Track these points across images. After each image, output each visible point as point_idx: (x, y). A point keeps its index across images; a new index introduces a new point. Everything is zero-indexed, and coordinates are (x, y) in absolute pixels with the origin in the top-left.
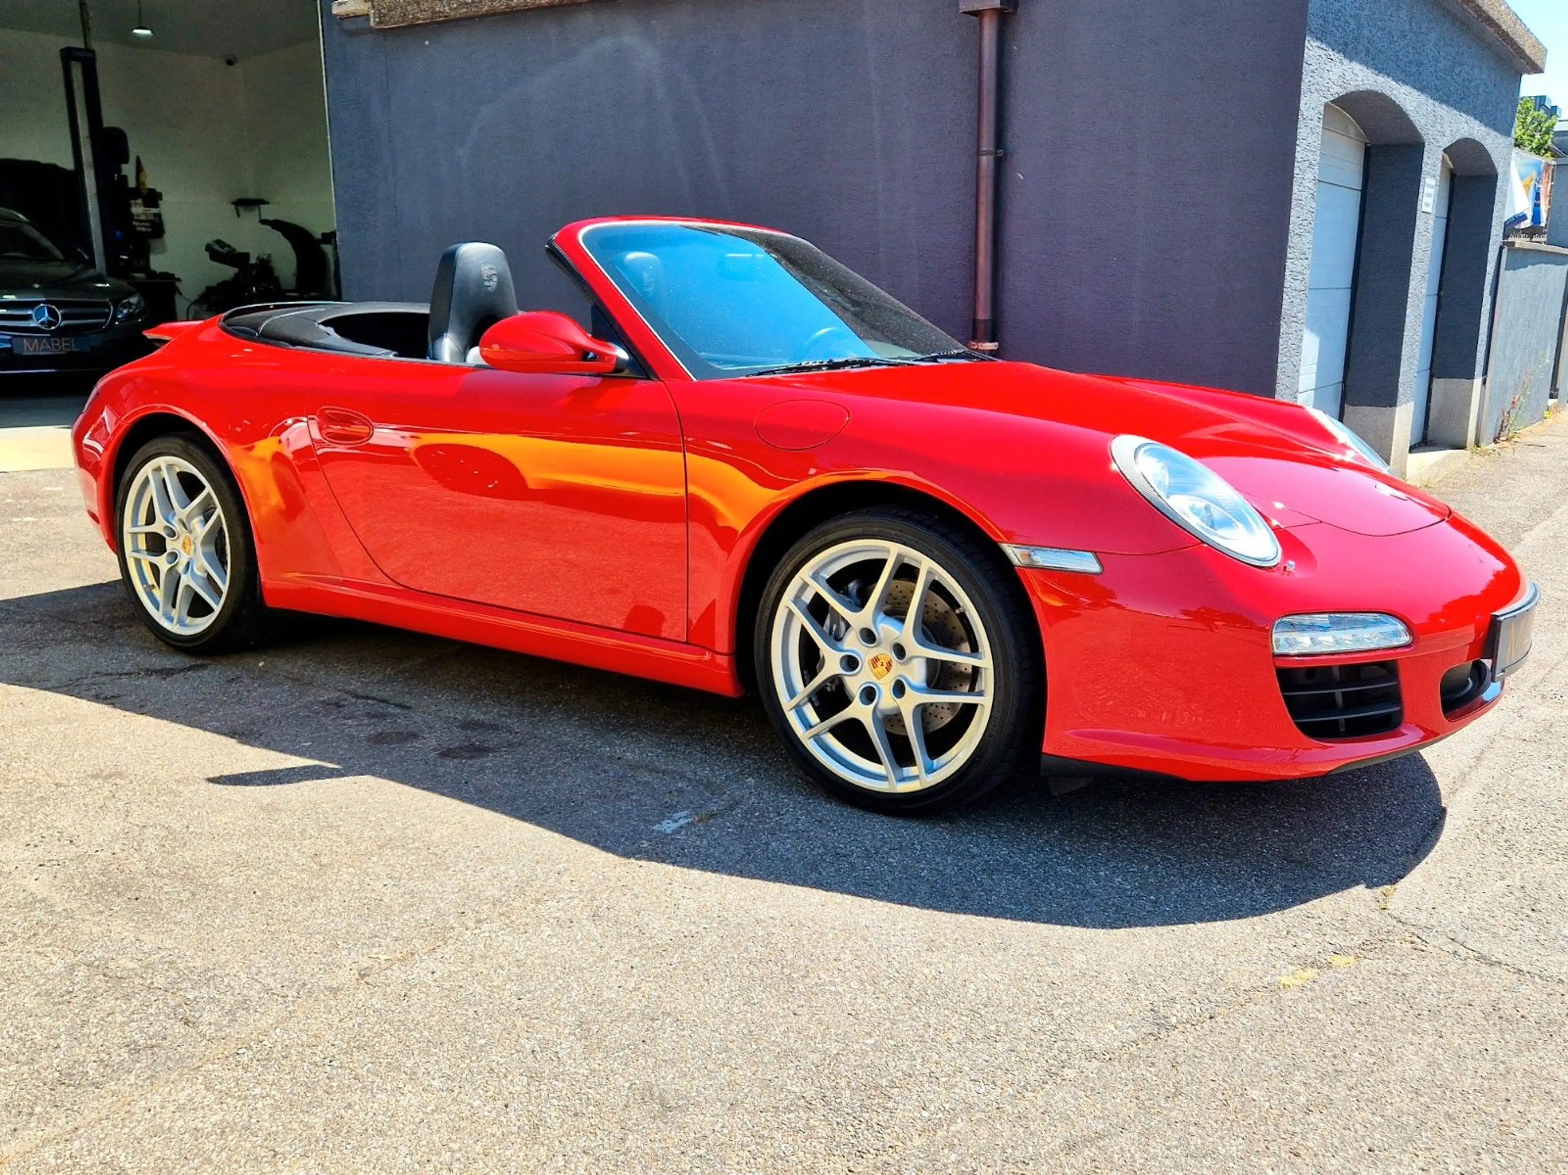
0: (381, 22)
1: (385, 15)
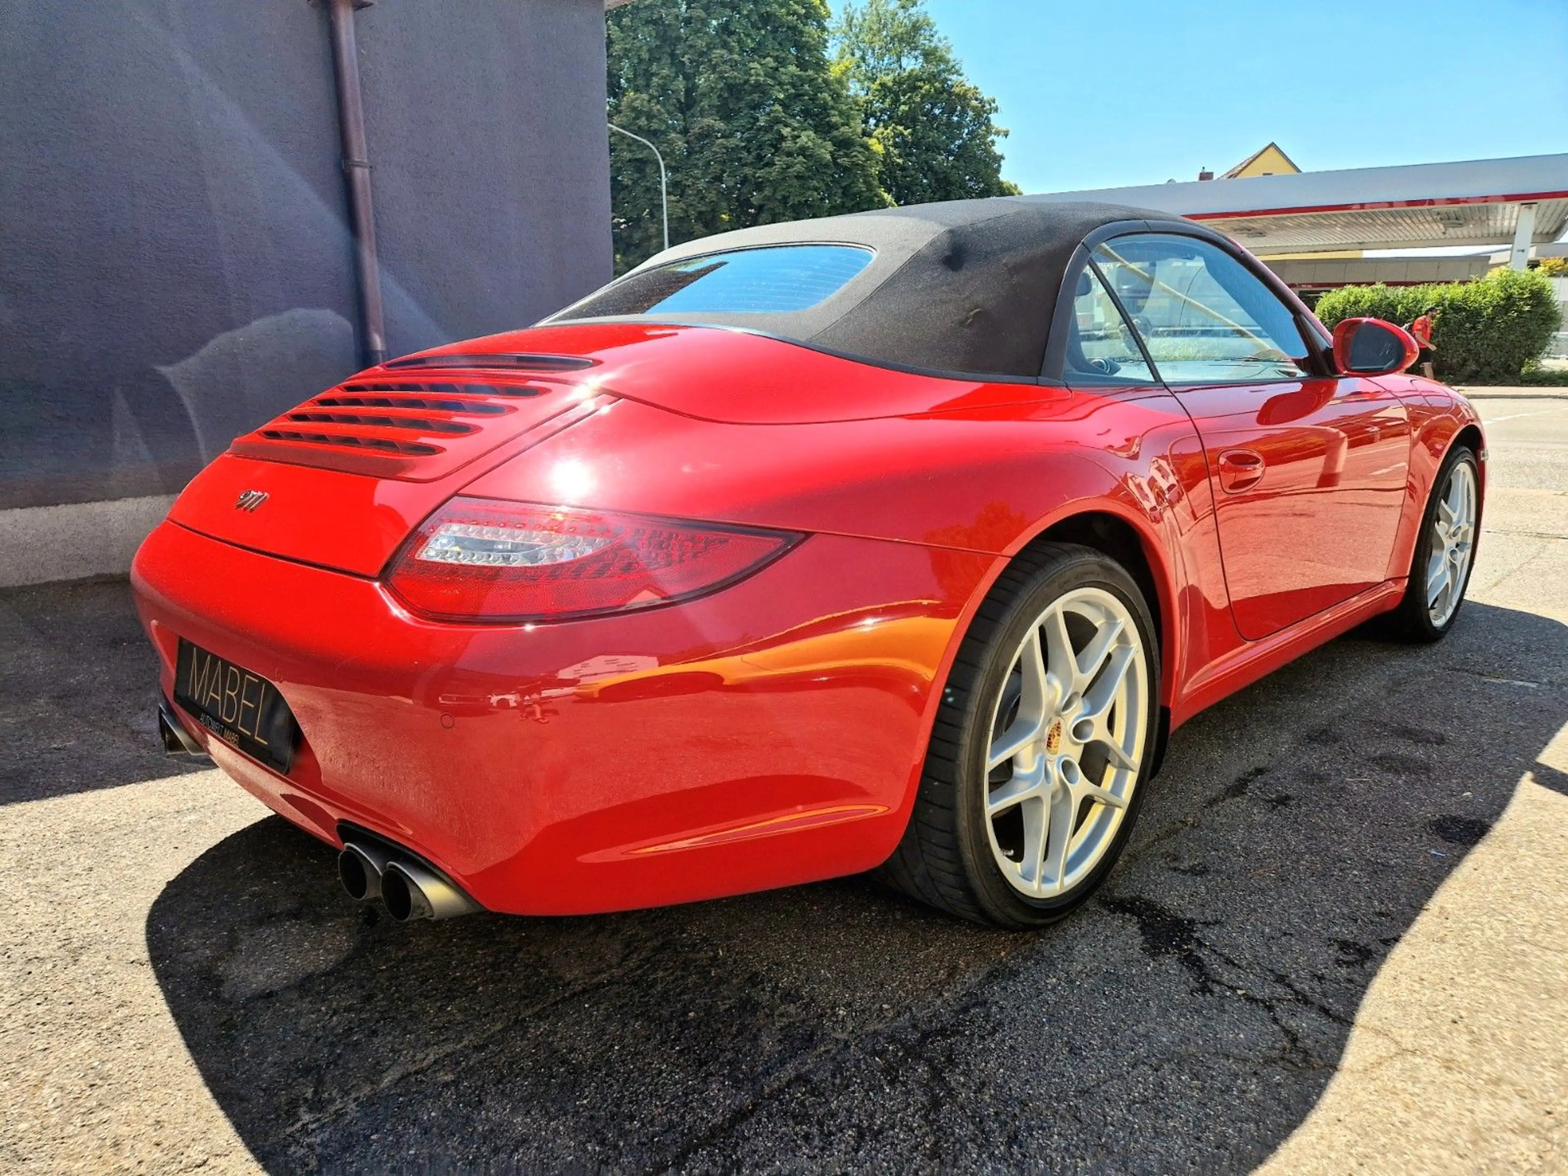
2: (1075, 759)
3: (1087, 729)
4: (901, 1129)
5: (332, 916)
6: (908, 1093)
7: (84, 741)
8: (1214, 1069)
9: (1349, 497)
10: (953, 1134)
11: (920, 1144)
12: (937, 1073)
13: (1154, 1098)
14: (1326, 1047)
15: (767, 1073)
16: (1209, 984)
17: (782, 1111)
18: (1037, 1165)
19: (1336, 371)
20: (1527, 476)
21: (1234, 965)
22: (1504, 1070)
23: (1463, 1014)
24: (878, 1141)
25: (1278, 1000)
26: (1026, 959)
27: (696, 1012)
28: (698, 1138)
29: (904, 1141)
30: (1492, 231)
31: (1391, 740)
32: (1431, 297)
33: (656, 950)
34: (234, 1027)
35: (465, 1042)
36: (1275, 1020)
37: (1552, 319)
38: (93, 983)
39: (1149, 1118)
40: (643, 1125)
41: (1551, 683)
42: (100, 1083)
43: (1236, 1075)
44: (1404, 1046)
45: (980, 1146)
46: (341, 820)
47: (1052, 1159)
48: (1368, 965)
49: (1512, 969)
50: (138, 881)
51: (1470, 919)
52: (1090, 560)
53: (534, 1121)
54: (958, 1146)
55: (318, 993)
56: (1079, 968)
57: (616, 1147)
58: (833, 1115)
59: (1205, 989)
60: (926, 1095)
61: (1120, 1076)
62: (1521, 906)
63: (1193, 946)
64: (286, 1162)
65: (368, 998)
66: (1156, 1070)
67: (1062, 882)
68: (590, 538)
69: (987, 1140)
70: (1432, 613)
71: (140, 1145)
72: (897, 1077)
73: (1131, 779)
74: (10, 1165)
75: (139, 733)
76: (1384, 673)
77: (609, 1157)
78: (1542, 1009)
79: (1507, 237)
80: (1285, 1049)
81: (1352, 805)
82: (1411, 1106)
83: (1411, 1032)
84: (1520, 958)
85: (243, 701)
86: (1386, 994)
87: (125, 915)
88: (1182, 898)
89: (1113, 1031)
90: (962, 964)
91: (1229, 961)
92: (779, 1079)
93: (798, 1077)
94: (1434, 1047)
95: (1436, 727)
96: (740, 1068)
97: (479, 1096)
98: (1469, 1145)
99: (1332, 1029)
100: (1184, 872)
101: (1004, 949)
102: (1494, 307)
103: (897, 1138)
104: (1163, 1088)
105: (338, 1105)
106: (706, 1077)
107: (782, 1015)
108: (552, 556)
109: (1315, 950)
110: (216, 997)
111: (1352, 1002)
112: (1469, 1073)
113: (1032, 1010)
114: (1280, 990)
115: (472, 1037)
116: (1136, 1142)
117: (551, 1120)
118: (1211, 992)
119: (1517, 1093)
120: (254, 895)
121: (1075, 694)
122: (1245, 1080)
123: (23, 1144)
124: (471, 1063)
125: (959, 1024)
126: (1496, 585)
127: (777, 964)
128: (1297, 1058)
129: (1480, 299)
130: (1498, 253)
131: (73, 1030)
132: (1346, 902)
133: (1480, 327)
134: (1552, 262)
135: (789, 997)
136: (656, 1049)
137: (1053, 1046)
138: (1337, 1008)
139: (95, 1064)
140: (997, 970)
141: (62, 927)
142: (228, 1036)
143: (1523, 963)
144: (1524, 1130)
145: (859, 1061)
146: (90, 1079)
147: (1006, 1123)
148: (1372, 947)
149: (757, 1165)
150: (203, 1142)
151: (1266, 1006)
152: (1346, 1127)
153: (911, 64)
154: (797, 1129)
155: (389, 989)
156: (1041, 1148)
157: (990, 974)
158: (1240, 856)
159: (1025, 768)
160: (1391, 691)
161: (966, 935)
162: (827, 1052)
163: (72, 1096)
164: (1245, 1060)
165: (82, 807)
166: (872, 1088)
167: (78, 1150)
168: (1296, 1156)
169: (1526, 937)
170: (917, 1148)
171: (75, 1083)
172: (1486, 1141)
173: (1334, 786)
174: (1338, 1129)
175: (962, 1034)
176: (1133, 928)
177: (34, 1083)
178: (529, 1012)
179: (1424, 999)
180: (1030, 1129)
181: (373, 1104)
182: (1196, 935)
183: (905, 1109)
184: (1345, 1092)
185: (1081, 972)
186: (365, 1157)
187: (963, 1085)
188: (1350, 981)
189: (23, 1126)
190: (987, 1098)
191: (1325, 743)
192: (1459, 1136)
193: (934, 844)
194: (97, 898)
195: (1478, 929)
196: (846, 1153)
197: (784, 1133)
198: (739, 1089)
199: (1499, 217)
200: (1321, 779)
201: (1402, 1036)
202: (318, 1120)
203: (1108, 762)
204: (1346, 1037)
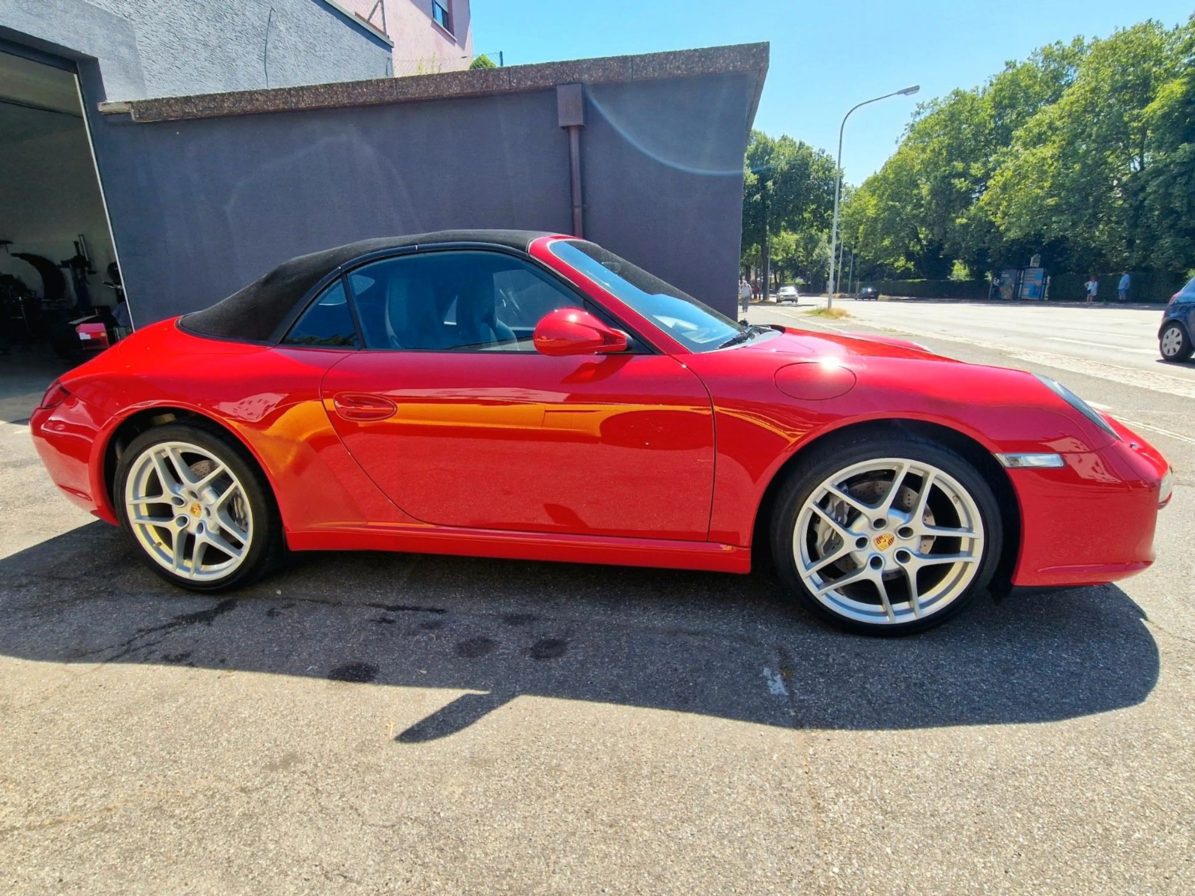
0: (140, 118)
1: (143, 113)
23: (109, 689)
48: (164, 662)
67: (192, 574)
88: (237, 615)
94: (78, 683)
100: (269, 611)
109: (180, 649)
148: (183, 661)
188: (146, 659)
195: (205, 688)
201: (90, 675)
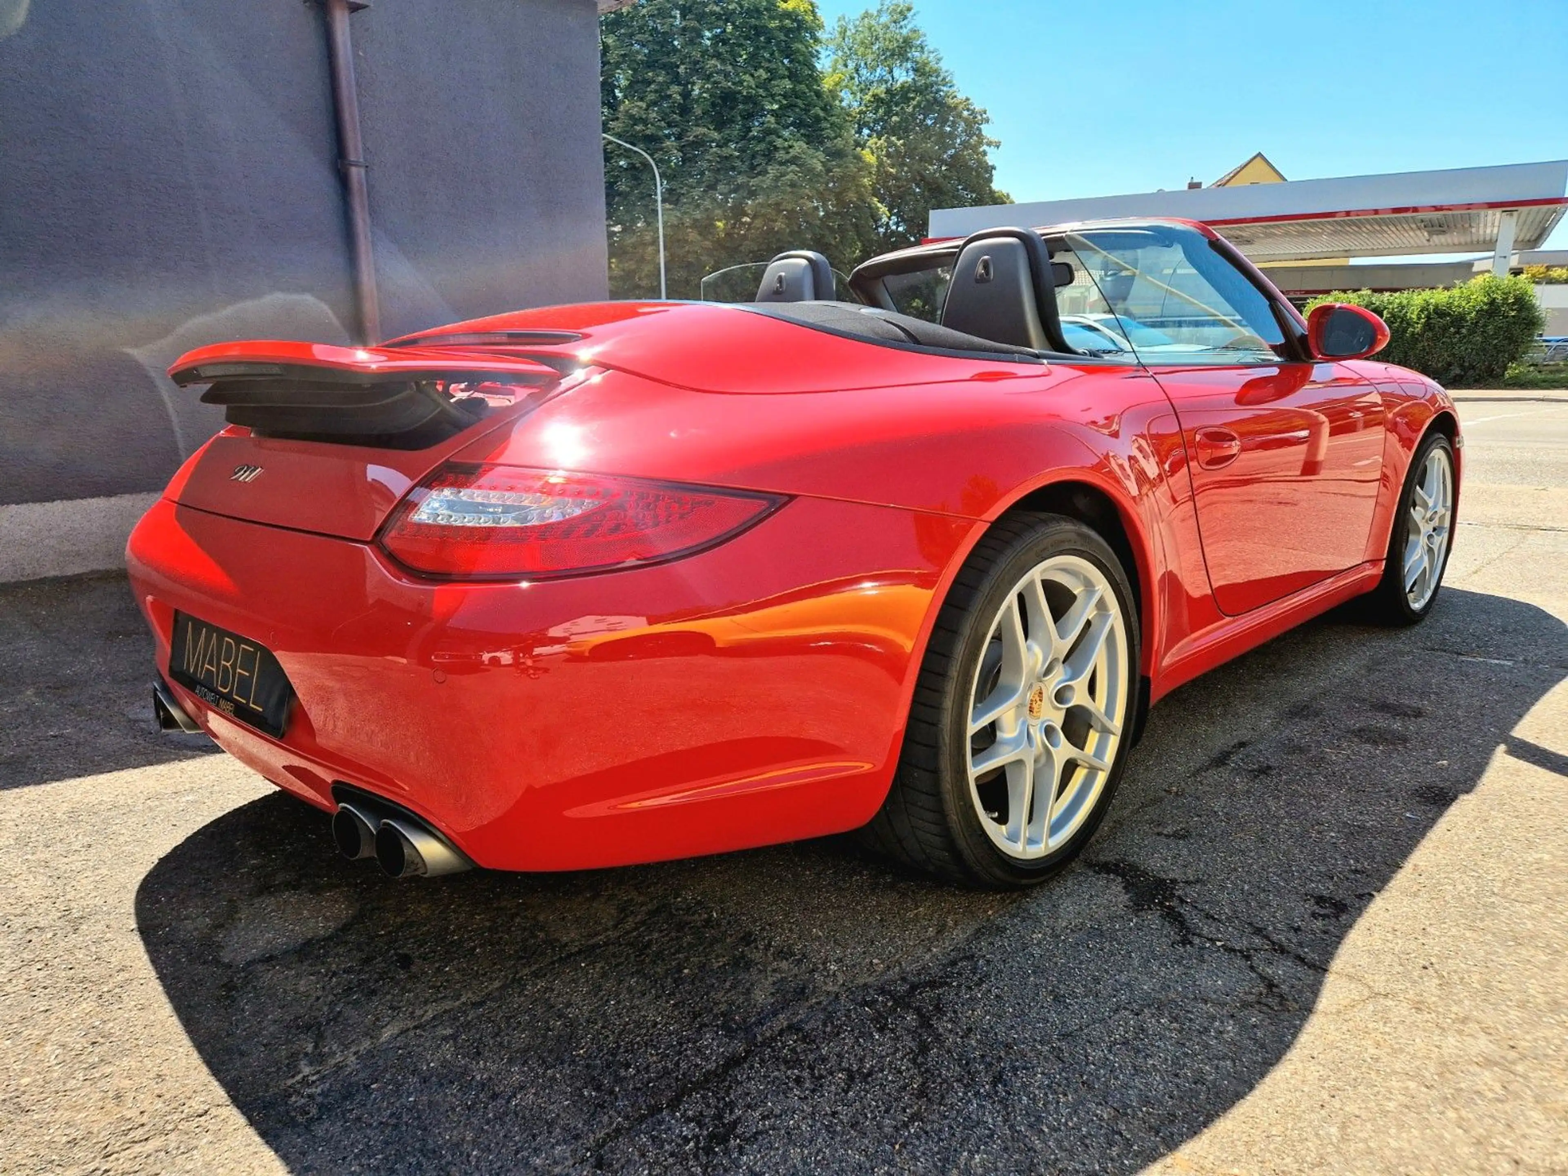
2: (1058, 724)
3: (1068, 694)
4: (890, 1072)
5: (331, 887)
6: (897, 1039)
7: (81, 729)
8: (1192, 1013)
9: (1333, 487)
10: (940, 1075)
11: (907, 1085)
12: (925, 1022)
13: (1135, 1039)
14: (1300, 992)
15: (760, 1023)
16: (1190, 936)
17: (774, 1056)
18: (1020, 1101)
19: (1312, 357)
20: (1509, 473)
21: (1215, 919)
22: (1471, 1010)
23: (1433, 960)
24: (868, 1083)
25: (1256, 950)
26: (1013, 916)
27: (691, 970)
28: (691, 1082)
29: (893, 1082)
30: (1475, 239)
31: (1370, 714)
32: (1416, 302)
33: (652, 913)
34: (234, 988)
35: (463, 999)
36: (1252, 968)
37: (1534, 324)
38: (94, 949)
39: (1129, 1056)
40: (638, 1071)
41: (1526, 661)
42: (102, 1040)
43: (1214, 1018)
44: (1376, 991)
45: (966, 1086)
46: (335, 782)
47: (1035, 1095)
48: (1344, 917)
49: (1482, 920)
50: (137, 855)
51: (1443, 876)
52: (1067, 528)
53: (531, 1069)
54: (945, 1086)
55: (318, 957)
56: (1064, 924)
57: (611, 1092)
58: (824, 1060)
59: (1185, 942)
60: (914, 1040)
61: (1102, 1020)
62: (1491, 863)
63: (1174, 903)
64: (288, 1112)
65: (367, 961)
66: (1137, 1014)
67: (1047, 844)
68: (578, 501)
69: (972, 1080)
70: (1411, 596)
71: (142, 1096)
72: (886, 1024)
73: (1113, 743)
74: (12, 1117)
75: (136, 721)
76: (1364, 652)
77: (605, 1102)
78: (1509, 954)
79: (1489, 244)
80: (1261, 994)
81: (1330, 773)
82: (1382, 1043)
83: (1383, 978)
84: (1490, 910)
85: (239, 670)
86: (1359, 944)
87: (125, 887)
88: (1166, 860)
89: (1097, 981)
90: (951, 923)
91: (1208, 916)
92: (771, 1027)
93: (790, 1027)
94: (1406, 991)
95: (1415, 702)
96: (733, 1019)
97: (477, 1047)
98: (1436, 1077)
99: (1309, 976)
100: (1168, 836)
101: (991, 908)
102: (1477, 312)
103: (886, 1079)
104: (1143, 1030)
105: (338, 1058)
106: (700, 1028)
107: (774, 971)
108: (541, 516)
109: (1293, 905)
110: (217, 962)
111: (1327, 951)
112: (1438, 1013)
113: (1018, 962)
114: (1257, 940)
115: (470, 995)
116: (1117, 1078)
117: (547, 1068)
118: (1191, 943)
119: (1482, 1029)
120: (254, 868)
121: (1055, 660)
122: (1222, 1022)
123: (26, 1097)
124: (469, 1018)
125: (948, 977)
126: (1476, 572)
127: (770, 925)
128: (1273, 1002)
129: (1464, 304)
130: (1480, 259)
131: (75, 993)
132: (1323, 861)
133: (1464, 331)
134: (1535, 270)
135: (783, 954)
136: (649, 1003)
137: (1038, 994)
138: (1312, 956)
139: (97, 1023)
140: (983, 927)
141: (62, 899)
142: (227, 997)
143: (1493, 914)
144: (1489, 1062)
145: (849, 1010)
146: (92, 1037)
147: (991, 1064)
148: (1348, 902)
149: (749, 1106)
150: (204, 1093)
151: (1244, 956)
152: (1319, 1064)
153: (902, 76)
154: (789, 1072)
155: (388, 951)
156: (1024, 1086)
157: (978, 930)
158: (1222, 821)
159: (1007, 733)
160: (1370, 670)
161: (954, 895)
162: (819, 1003)
163: (74, 1053)
164: (1224, 1004)
165: (79, 791)
166: (862, 1034)
167: (81, 1101)
168: (1271, 1089)
169: (1496, 890)
170: (905, 1088)
171: (76, 1041)
172: (1452, 1073)
173: (1314, 757)
174: (1313, 1066)
175: (949, 985)
176: (1117, 887)
177: (36, 1041)
178: (526, 971)
179: (1397, 949)
180: (1015, 1069)
181: (373, 1056)
182: (1177, 893)
183: (894, 1053)
184: (1319, 1032)
185: (1067, 927)
186: (364, 1105)
187: (951, 1031)
188: (1325, 932)
189: (26, 1081)
190: (973, 1042)
191: (1306, 717)
192: (1426, 1069)
193: (921, 807)
194: (97, 872)
195: (1450, 884)
196: (836, 1094)
197: (776, 1078)
198: (732, 1038)
199: (1482, 225)
200: (1301, 750)
201: (1374, 981)
202: (318, 1072)
203: (1091, 727)
204: (1320, 983)
